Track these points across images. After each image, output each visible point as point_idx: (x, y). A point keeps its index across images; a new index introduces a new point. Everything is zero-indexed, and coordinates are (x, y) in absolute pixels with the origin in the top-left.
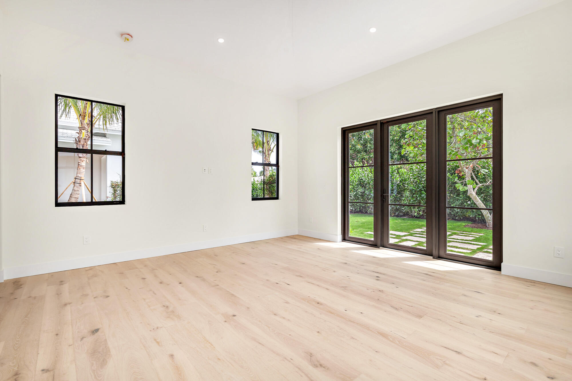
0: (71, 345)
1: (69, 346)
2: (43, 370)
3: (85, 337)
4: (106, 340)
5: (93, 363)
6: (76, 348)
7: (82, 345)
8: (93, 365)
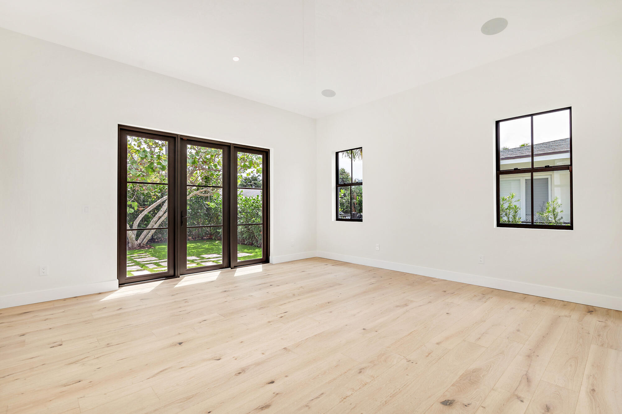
0: (482, 407)
1: (485, 408)
2: (522, 401)
3: (463, 404)
4: (453, 385)
5: (482, 376)
6: (482, 399)
7: (474, 399)
8: (484, 375)
